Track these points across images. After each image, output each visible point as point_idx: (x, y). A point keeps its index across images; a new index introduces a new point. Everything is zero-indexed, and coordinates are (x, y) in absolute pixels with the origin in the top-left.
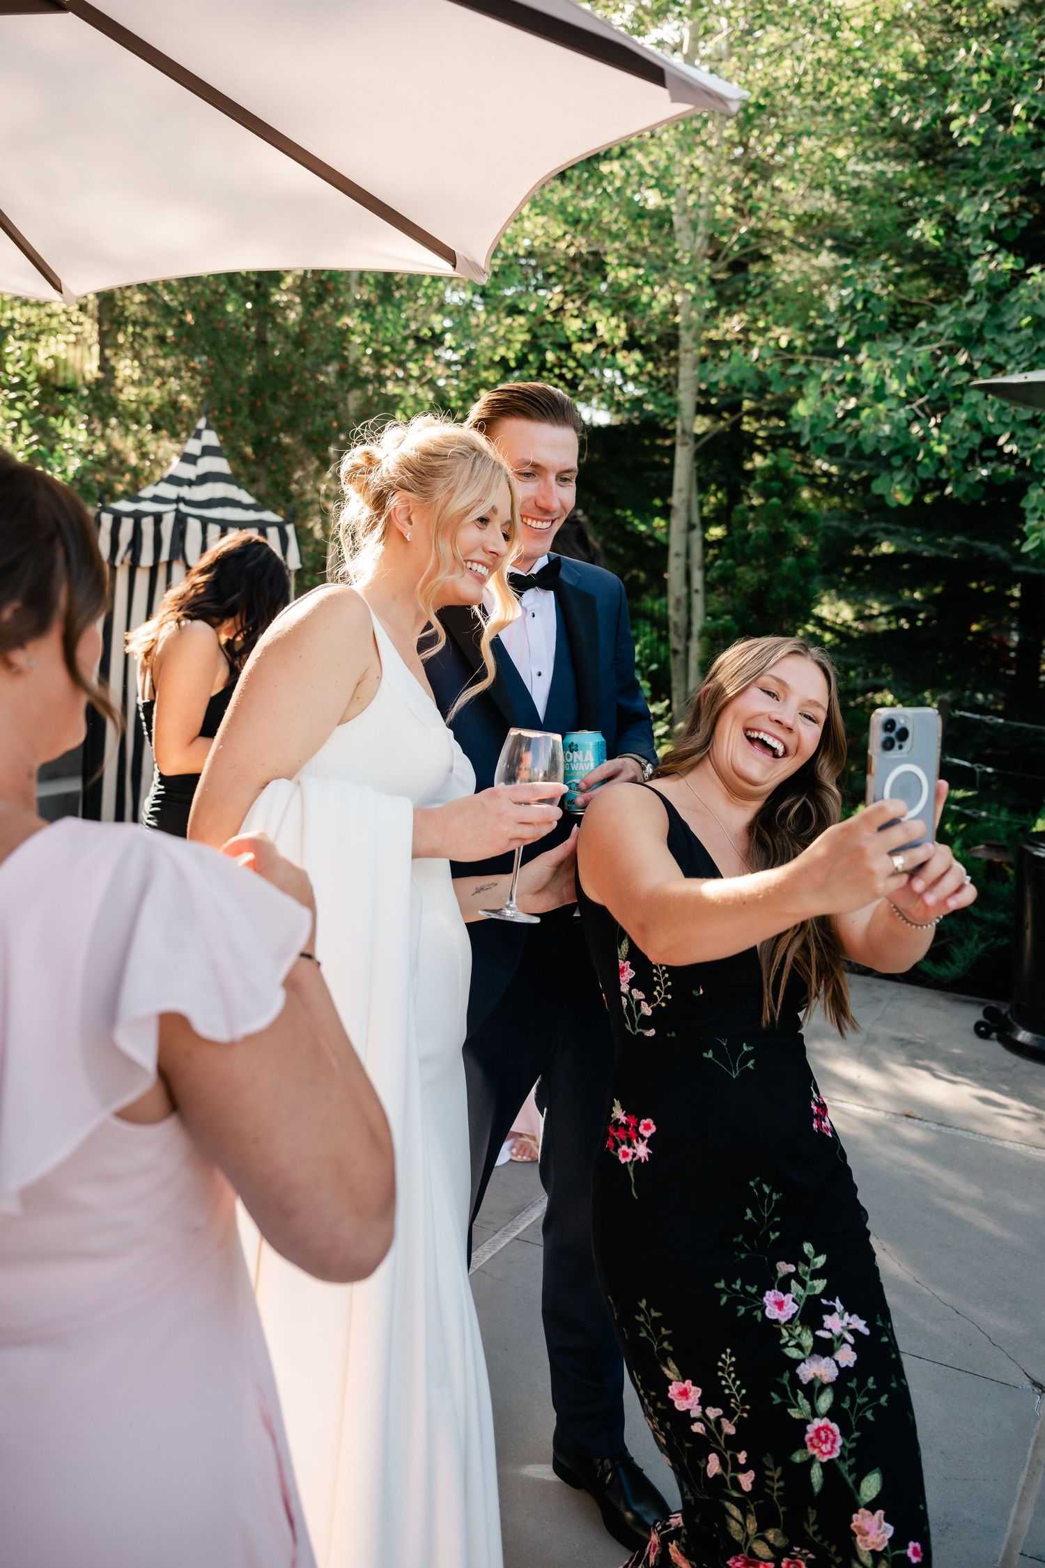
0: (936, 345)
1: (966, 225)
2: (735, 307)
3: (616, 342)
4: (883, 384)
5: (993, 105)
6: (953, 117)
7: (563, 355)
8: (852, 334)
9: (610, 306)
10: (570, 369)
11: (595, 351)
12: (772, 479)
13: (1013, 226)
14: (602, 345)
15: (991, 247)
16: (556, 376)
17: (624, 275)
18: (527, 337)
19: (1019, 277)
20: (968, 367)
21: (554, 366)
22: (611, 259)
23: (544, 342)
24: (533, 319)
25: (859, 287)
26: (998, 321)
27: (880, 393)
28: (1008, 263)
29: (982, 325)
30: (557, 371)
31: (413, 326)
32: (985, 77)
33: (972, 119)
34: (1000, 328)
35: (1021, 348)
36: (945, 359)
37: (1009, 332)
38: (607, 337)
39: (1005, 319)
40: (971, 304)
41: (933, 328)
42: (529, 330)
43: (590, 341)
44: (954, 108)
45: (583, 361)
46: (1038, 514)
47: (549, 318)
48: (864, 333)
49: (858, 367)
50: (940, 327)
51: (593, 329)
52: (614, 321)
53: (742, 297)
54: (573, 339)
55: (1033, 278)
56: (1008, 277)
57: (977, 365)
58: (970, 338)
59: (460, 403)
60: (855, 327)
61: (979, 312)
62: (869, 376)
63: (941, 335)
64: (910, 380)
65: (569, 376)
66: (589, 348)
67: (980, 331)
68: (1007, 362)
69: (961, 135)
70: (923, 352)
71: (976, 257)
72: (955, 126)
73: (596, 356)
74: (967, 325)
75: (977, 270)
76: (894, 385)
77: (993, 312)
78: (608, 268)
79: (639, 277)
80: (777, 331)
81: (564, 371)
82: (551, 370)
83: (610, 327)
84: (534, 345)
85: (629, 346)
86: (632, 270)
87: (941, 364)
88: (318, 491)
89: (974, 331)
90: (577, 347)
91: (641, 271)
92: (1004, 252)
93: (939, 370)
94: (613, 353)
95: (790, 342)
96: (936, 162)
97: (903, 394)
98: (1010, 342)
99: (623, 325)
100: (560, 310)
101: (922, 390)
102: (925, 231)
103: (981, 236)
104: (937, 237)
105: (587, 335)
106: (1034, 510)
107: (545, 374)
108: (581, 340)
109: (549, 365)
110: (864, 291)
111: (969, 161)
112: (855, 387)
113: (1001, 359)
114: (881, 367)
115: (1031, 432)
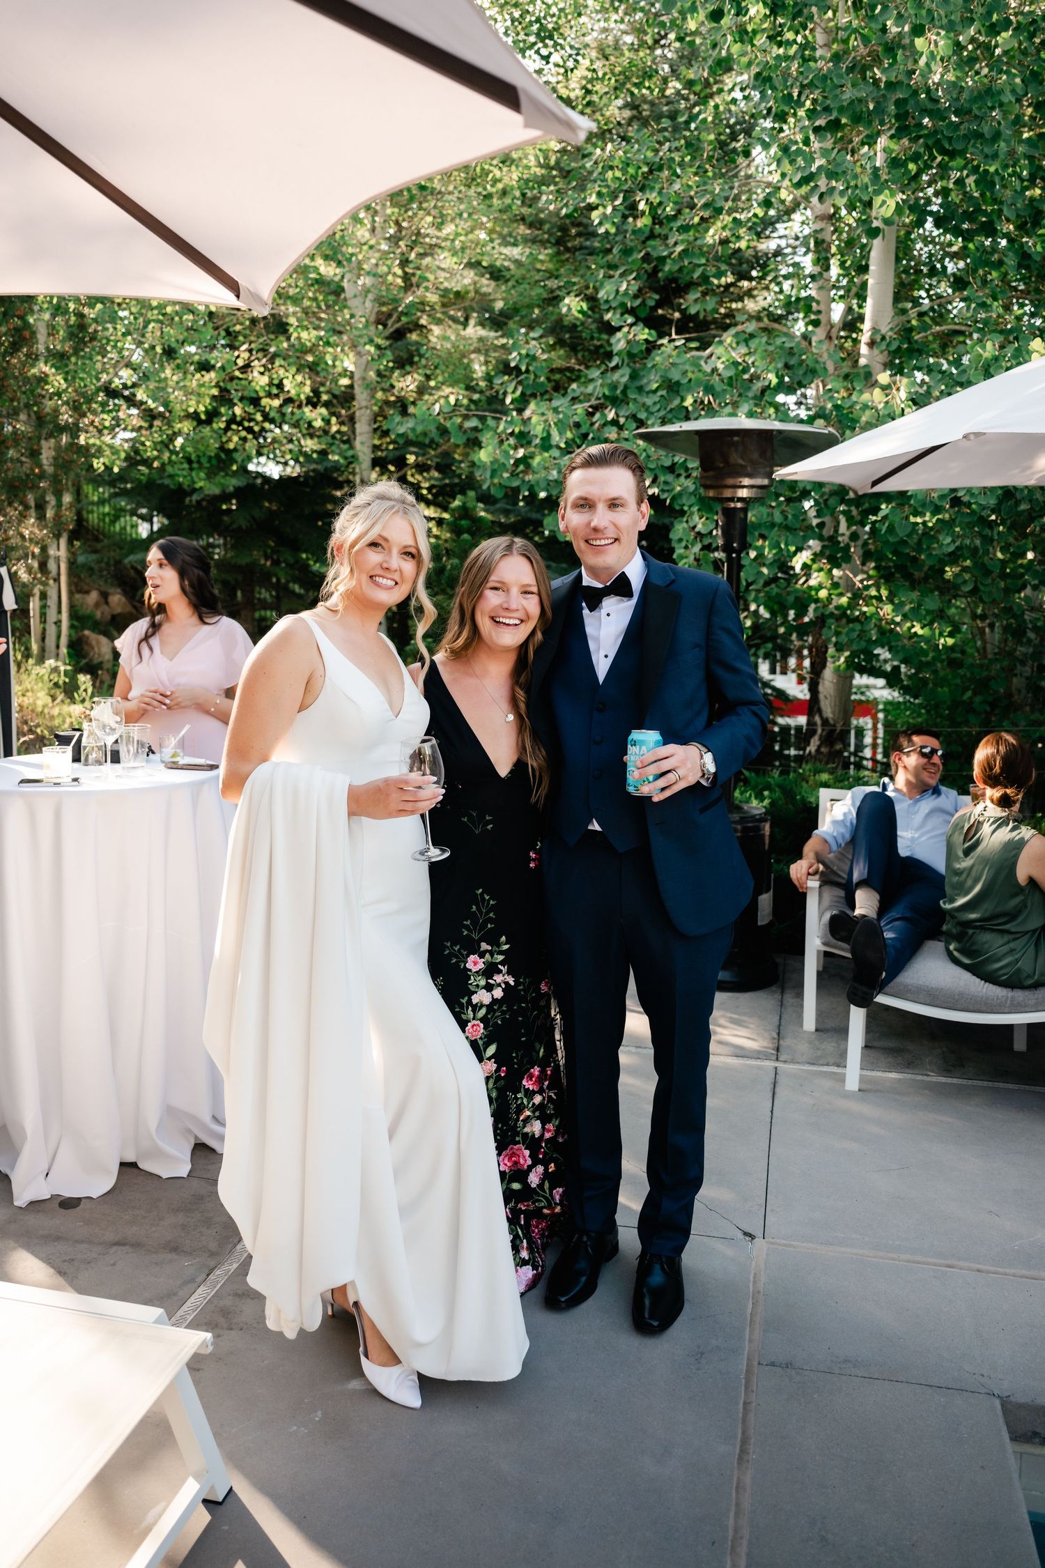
0: (587, 404)
1: (607, 301)
2: (408, 368)
3: (303, 397)
4: (549, 435)
5: (625, 199)
6: (591, 208)
7: (251, 409)
8: (518, 393)
9: (295, 363)
10: (257, 423)
11: (281, 406)
12: (461, 518)
13: (643, 303)
14: (289, 401)
15: (630, 320)
16: (244, 429)
17: (308, 336)
18: (215, 392)
19: (651, 347)
20: (614, 422)
21: (243, 419)
22: (292, 321)
23: (235, 396)
24: (223, 375)
25: (524, 352)
26: (638, 384)
27: (546, 444)
28: (644, 334)
29: (626, 388)
30: (246, 424)
31: (104, 377)
32: (618, 174)
33: (609, 210)
34: (640, 389)
35: (658, 406)
36: (598, 415)
37: (648, 393)
38: (293, 393)
39: (645, 381)
40: (616, 367)
41: (582, 389)
42: (217, 385)
43: (277, 396)
44: (593, 199)
45: (272, 414)
46: (684, 544)
47: (237, 373)
48: (528, 392)
49: (526, 422)
50: (590, 389)
51: (280, 386)
52: (299, 378)
53: (416, 359)
54: (262, 394)
55: (663, 348)
56: (644, 347)
57: (622, 420)
58: (616, 399)
59: (155, 453)
60: (520, 389)
61: (622, 376)
62: (538, 429)
63: (590, 395)
64: (569, 435)
65: (256, 429)
66: (276, 403)
67: (624, 392)
68: (647, 419)
69: (600, 224)
70: (580, 409)
71: (619, 329)
72: (595, 216)
73: (284, 410)
74: (614, 387)
75: (619, 340)
76: (556, 438)
77: (634, 376)
78: (291, 330)
79: (321, 338)
80: (447, 390)
81: (252, 424)
82: (240, 424)
83: (296, 384)
84: (224, 398)
85: (313, 402)
86: (314, 333)
87: (595, 419)
88: (23, 537)
89: (618, 392)
90: (265, 402)
91: (322, 333)
92: (641, 325)
93: (592, 424)
94: (300, 407)
95: (457, 400)
96: (568, 250)
97: (563, 445)
98: (649, 401)
99: (308, 382)
100: (247, 367)
101: (578, 441)
102: (572, 305)
103: (619, 311)
104: (581, 312)
105: (275, 391)
106: (680, 540)
107: (234, 427)
108: (269, 395)
109: (238, 419)
110: (528, 355)
111: (595, 248)
112: (523, 438)
113: (642, 415)
114: (546, 421)
115: (670, 478)
